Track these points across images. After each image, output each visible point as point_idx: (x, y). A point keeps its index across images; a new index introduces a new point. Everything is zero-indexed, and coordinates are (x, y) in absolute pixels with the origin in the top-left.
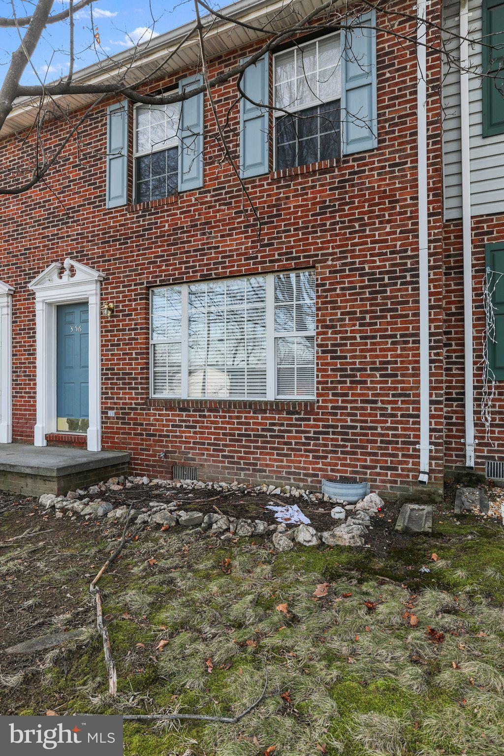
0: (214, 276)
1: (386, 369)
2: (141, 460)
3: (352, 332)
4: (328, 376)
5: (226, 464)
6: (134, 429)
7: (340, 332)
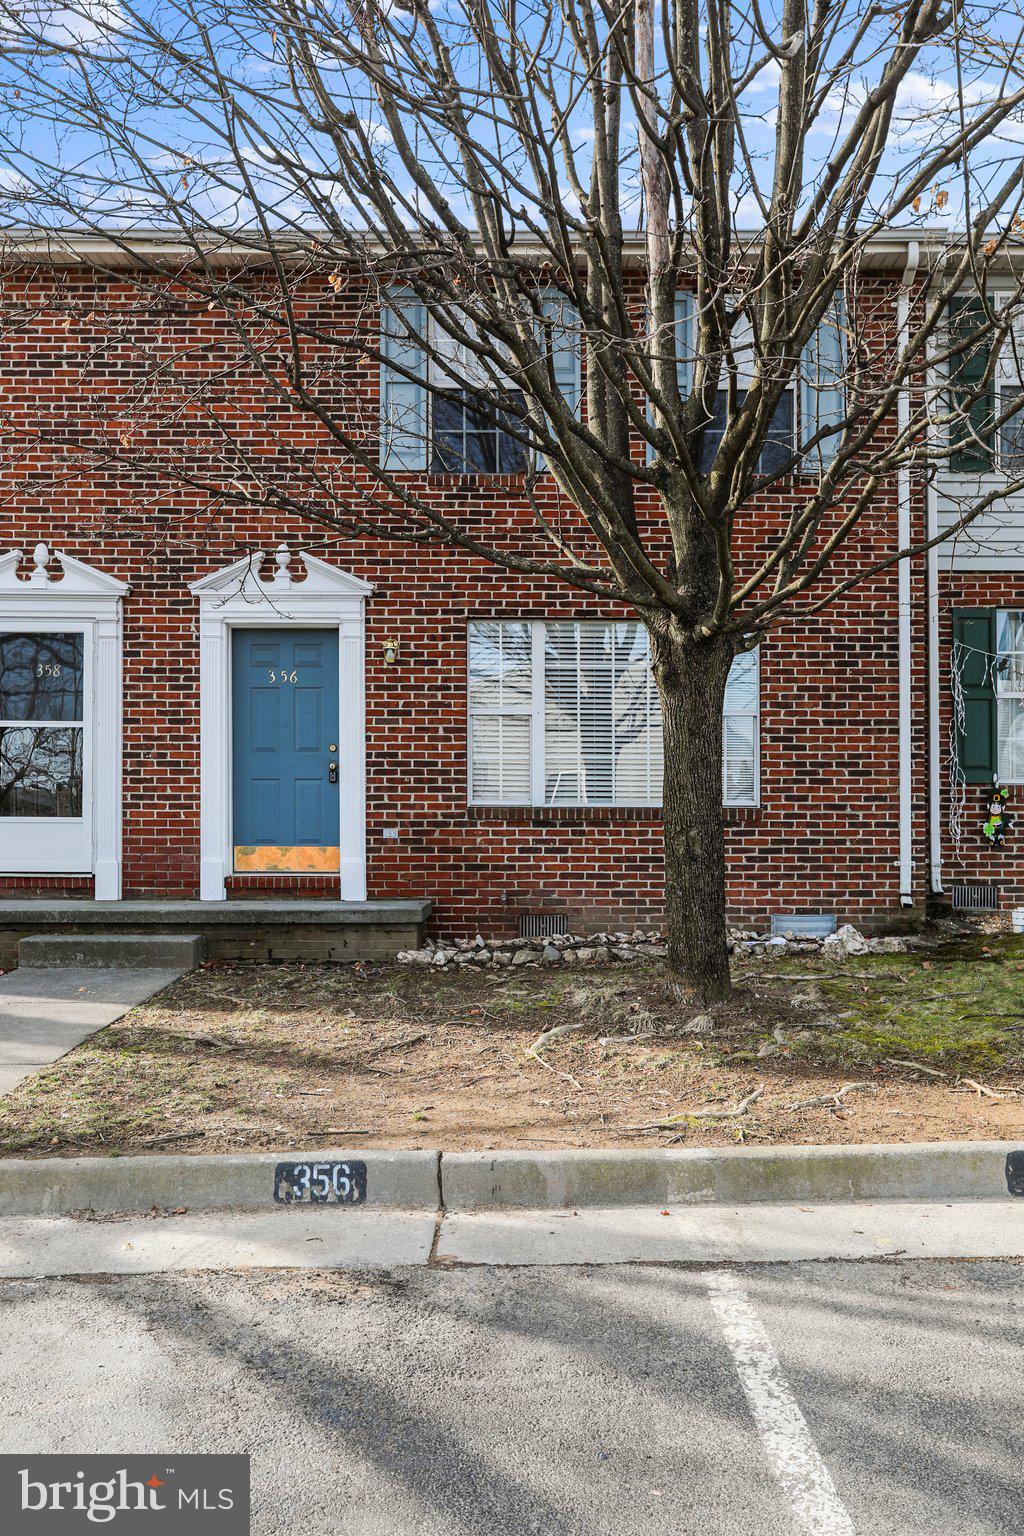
0: (600, 615)
1: (857, 765)
3: (813, 714)
4: (780, 773)
5: (621, 906)
6: (441, 859)
7: (797, 713)
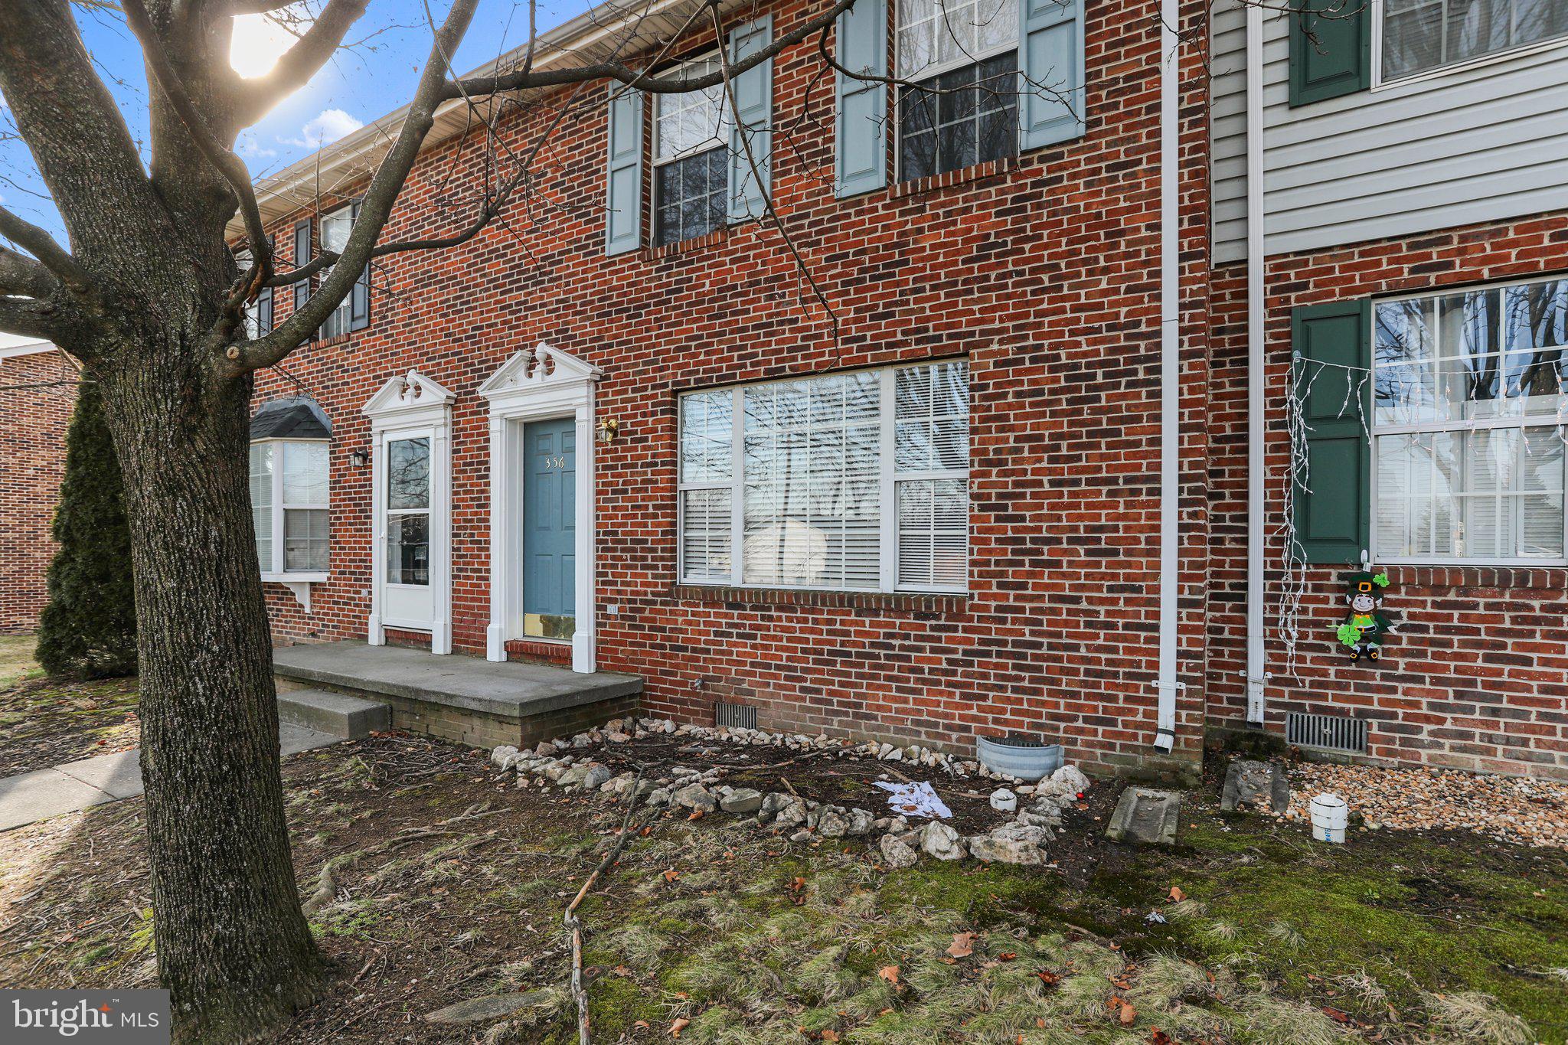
0: (788, 372)
1: (1098, 540)
2: (663, 690)
3: (1035, 472)
4: (990, 552)
5: (808, 704)
6: (650, 637)
7: (1013, 472)
